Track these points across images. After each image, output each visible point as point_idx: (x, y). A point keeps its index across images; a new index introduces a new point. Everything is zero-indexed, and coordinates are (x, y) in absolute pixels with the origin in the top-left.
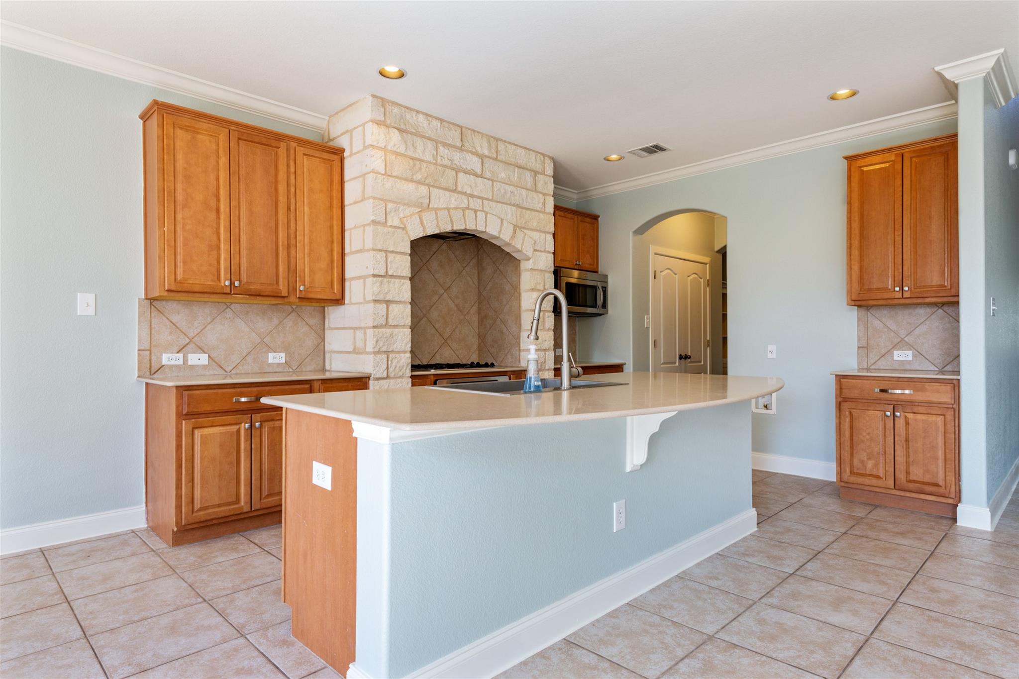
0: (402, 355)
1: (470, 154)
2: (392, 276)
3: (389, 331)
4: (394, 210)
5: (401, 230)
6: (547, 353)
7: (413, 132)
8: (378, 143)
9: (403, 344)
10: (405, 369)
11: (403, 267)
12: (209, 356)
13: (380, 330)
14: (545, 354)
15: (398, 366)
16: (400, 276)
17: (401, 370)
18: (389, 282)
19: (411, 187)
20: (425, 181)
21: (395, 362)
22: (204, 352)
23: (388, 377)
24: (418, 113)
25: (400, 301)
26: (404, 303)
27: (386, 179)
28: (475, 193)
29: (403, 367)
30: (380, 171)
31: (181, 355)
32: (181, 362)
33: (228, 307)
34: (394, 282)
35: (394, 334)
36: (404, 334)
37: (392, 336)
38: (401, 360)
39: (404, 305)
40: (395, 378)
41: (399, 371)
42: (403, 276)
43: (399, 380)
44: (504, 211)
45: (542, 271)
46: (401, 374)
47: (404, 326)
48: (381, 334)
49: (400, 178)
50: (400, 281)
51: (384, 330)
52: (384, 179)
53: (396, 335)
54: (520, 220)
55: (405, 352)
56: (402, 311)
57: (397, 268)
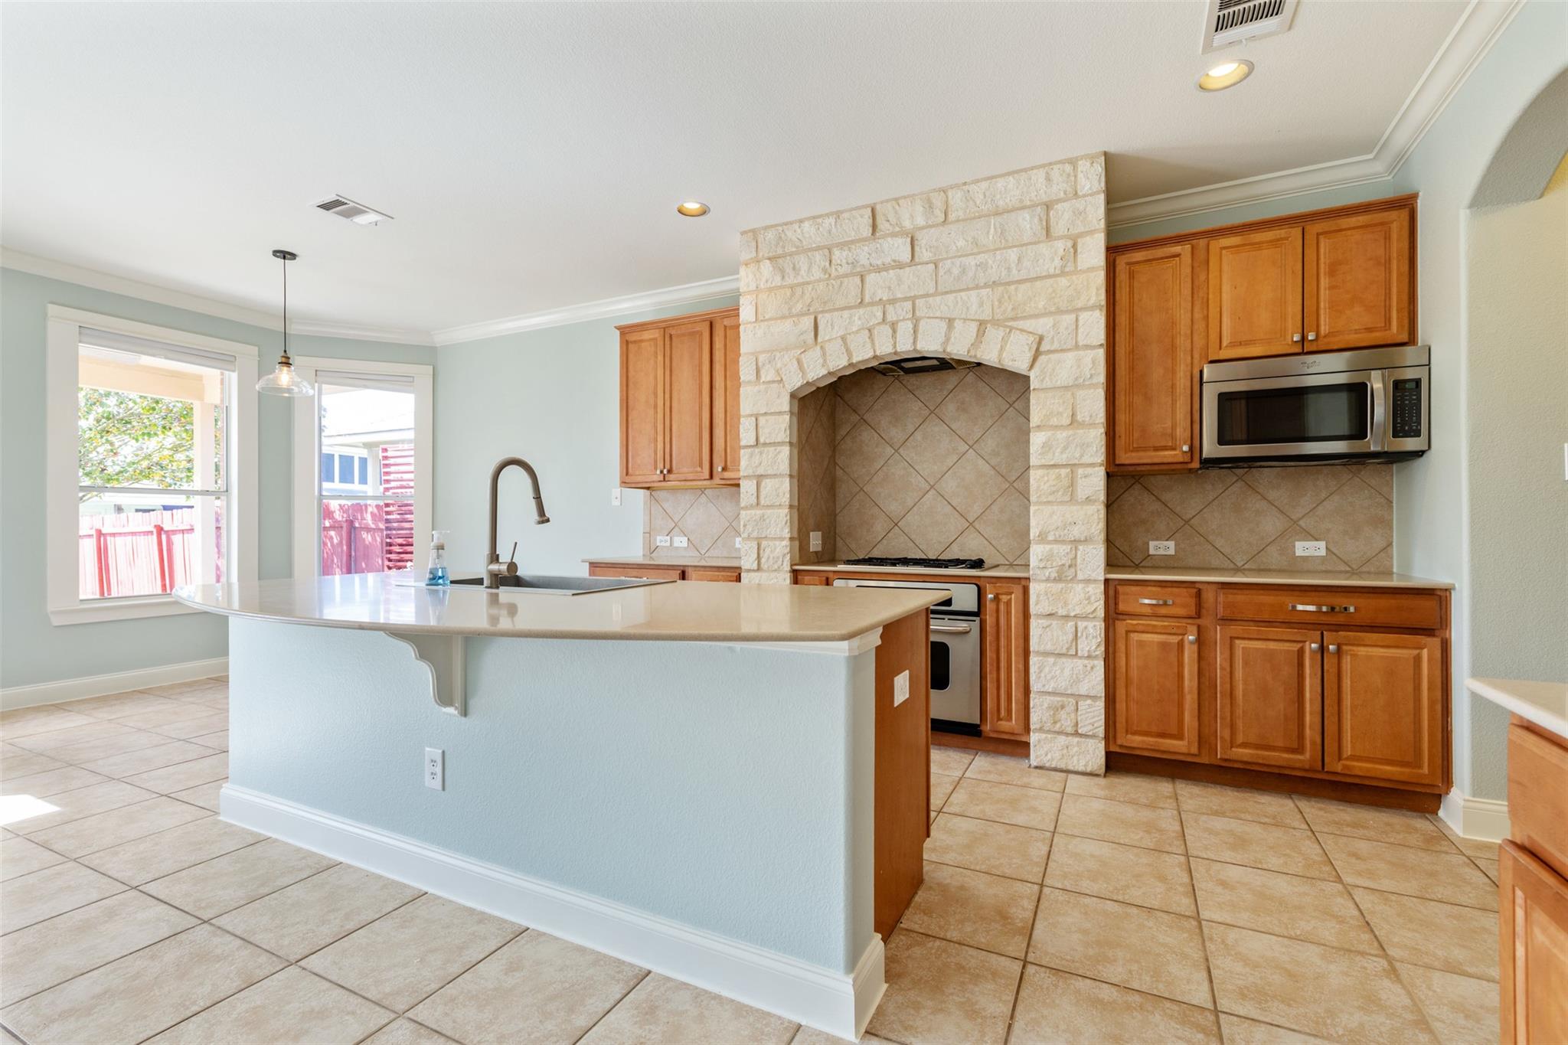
0: (777, 543)
1: (889, 239)
2: (765, 444)
3: (759, 512)
4: (767, 362)
5: (775, 385)
6: (1081, 548)
7: (792, 252)
8: (748, 286)
9: (778, 529)
10: (781, 560)
11: (776, 432)
12: (688, 539)
13: (749, 512)
14: (1076, 549)
15: (771, 556)
16: (774, 443)
17: (777, 562)
18: (761, 453)
19: (787, 324)
20: (809, 310)
21: (768, 551)
22: (686, 536)
23: (759, 569)
24: (801, 222)
25: (775, 475)
26: (781, 475)
27: (757, 327)
28: (899, 296)
29: (778, 558)
30: (750, 320)
31: (668, 538)
32: (668, 544)
33: (703, 492)
34: (768, 451)
35: (766, 517)
36: (778, 517)
37: (762, 518)
38: (775, 549)
39: (781, 479)
40: (768, 571)
41: (773, 563)
42: (779, 443)
43: (773, 575)
44: (960, 303)
45: (1066, 388)
46: (776, 567)
47: (780, 505)
48: (749, 517)
49: (776, 319)
50: (776, 450)
51: (753, 512)
52: (755, 327)
53: (768, 517)
54: (1000, 307)
55: (782, 539)
56: (777, 486)
57: (770, 433)
